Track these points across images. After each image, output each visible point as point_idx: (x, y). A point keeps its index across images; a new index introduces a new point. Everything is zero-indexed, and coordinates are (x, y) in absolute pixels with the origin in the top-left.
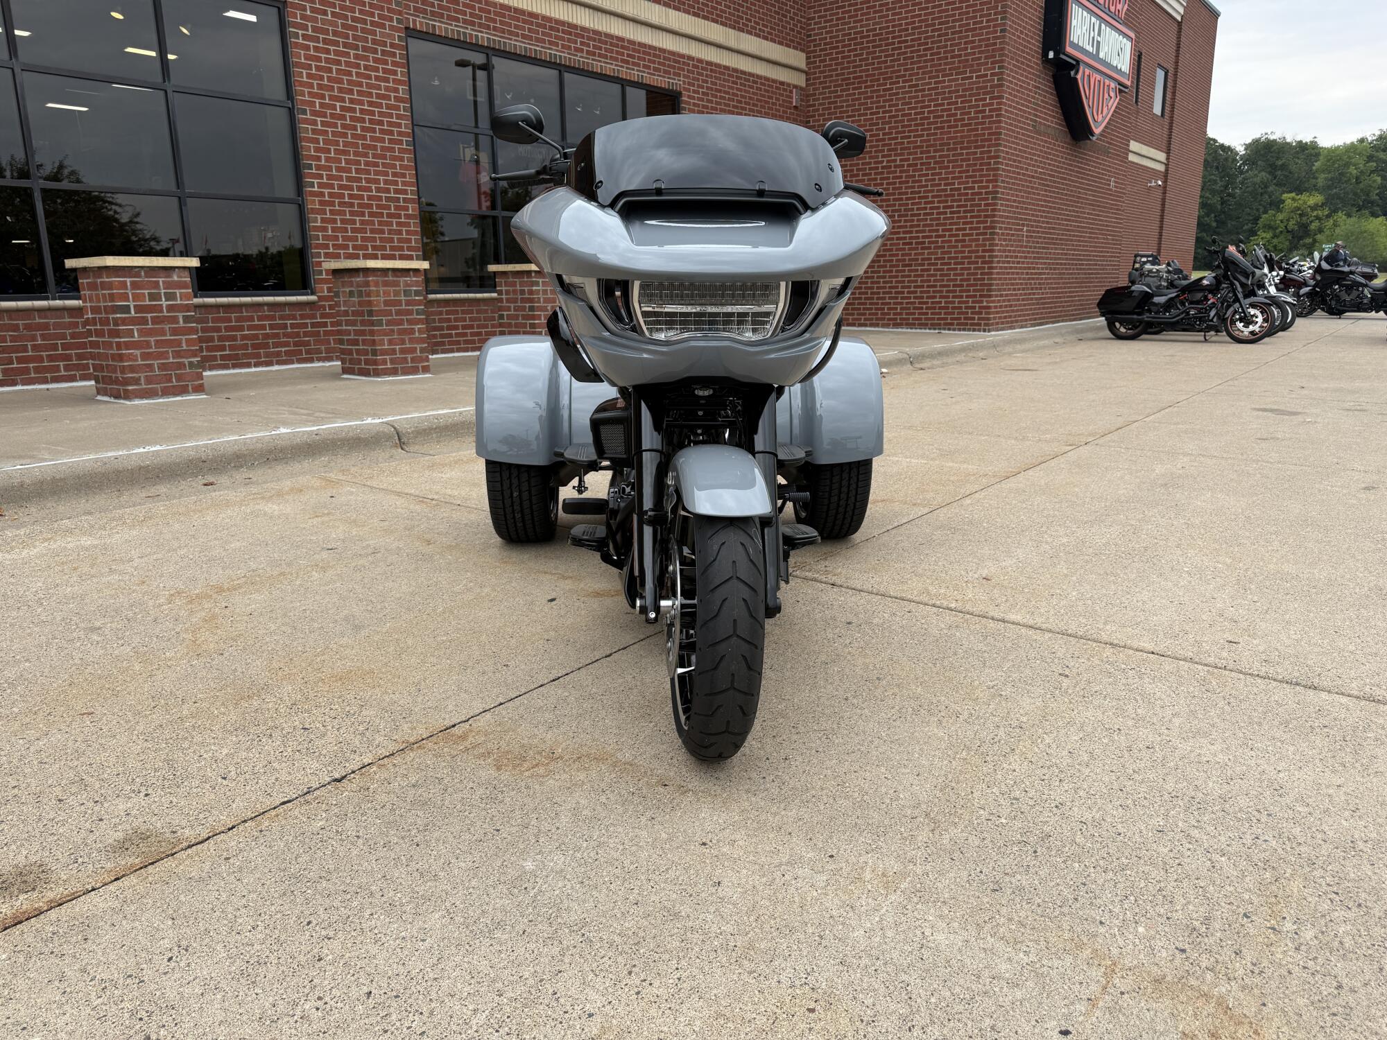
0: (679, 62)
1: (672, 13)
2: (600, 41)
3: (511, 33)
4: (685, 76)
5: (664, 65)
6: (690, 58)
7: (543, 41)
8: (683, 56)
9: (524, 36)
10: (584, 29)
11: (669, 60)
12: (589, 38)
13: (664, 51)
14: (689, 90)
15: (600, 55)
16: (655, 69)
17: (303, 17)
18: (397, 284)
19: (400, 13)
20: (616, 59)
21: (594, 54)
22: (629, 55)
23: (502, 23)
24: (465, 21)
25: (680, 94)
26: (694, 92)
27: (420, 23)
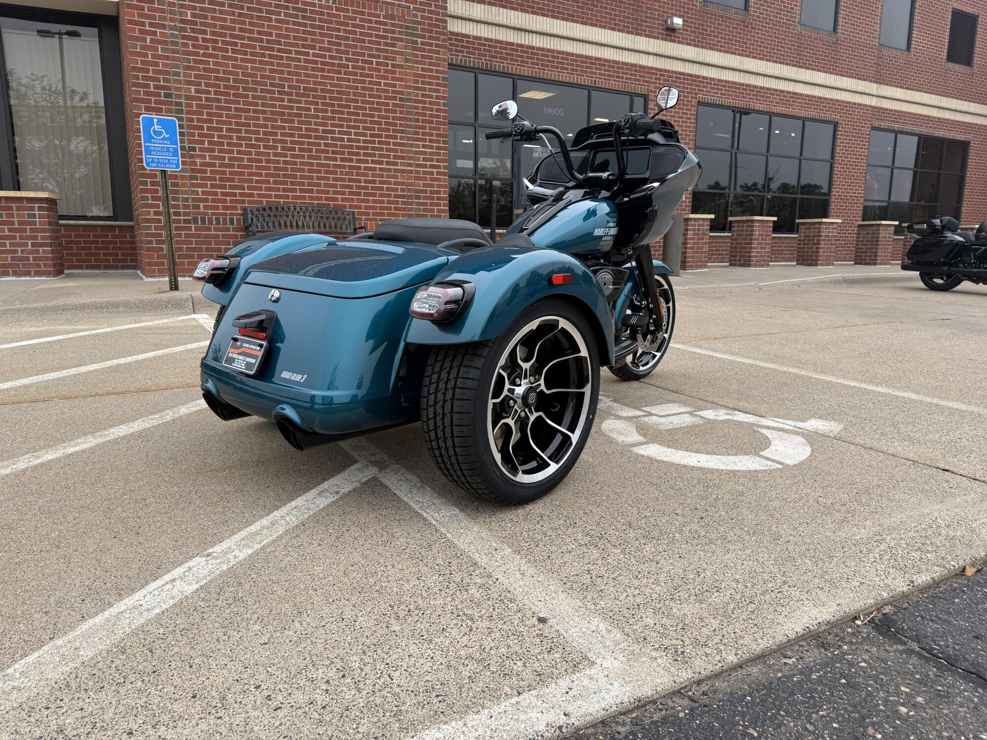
0: (970, 127)
1: (972, 104)
2: (940, 122)
3: (906, 123)
4: (973, 134)
5: (964, 129)
6: (977, 125)
7: (918, 125)
8: (973, 124)
9: (911, 124)
10: (934, 118)
11: (967, 126)
12: (936, 121)
13: (965, 123)
14: (973, 140)
15: (939, 129)
16: (961, 132)
17: (842, 128)
18: (887, 230)
19: (871, 121)
20: (945, 129)
21: (936, 128)
22: (951, 127)
23: (904, 120)
24: (892, 121)
25: (969, 142)
26: (977, 141)
27: (876, 124)
